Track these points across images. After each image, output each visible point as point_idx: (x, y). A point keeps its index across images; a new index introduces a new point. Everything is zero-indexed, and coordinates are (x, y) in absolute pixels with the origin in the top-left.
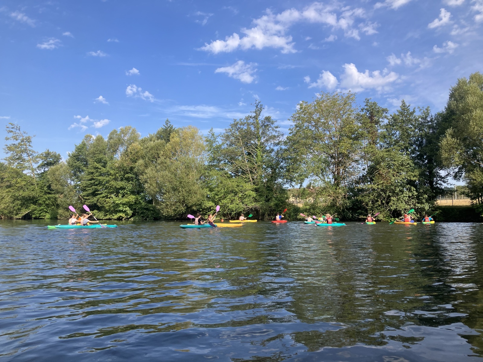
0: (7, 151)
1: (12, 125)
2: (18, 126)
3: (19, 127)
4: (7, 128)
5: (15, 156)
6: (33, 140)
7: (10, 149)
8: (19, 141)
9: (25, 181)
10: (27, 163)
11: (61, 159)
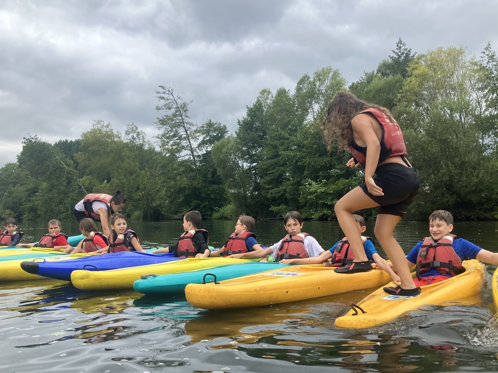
0: (159, 126)
1: (164, 89)
2: (170, 90)
3: (172, 90)
4: (158, 93)
5: (169, 132)
6: (189, 107)
7: (163, 122)
8: (173, 111)
9: (184, 166)
10: (185, 141)
11: (226, 132)
